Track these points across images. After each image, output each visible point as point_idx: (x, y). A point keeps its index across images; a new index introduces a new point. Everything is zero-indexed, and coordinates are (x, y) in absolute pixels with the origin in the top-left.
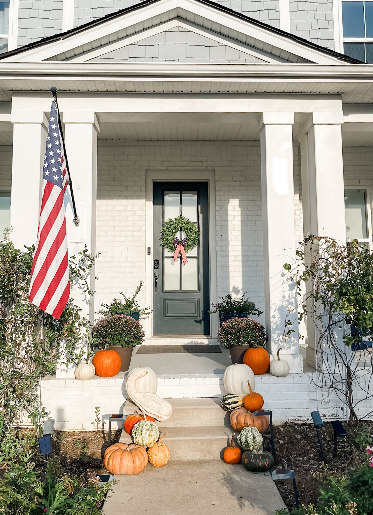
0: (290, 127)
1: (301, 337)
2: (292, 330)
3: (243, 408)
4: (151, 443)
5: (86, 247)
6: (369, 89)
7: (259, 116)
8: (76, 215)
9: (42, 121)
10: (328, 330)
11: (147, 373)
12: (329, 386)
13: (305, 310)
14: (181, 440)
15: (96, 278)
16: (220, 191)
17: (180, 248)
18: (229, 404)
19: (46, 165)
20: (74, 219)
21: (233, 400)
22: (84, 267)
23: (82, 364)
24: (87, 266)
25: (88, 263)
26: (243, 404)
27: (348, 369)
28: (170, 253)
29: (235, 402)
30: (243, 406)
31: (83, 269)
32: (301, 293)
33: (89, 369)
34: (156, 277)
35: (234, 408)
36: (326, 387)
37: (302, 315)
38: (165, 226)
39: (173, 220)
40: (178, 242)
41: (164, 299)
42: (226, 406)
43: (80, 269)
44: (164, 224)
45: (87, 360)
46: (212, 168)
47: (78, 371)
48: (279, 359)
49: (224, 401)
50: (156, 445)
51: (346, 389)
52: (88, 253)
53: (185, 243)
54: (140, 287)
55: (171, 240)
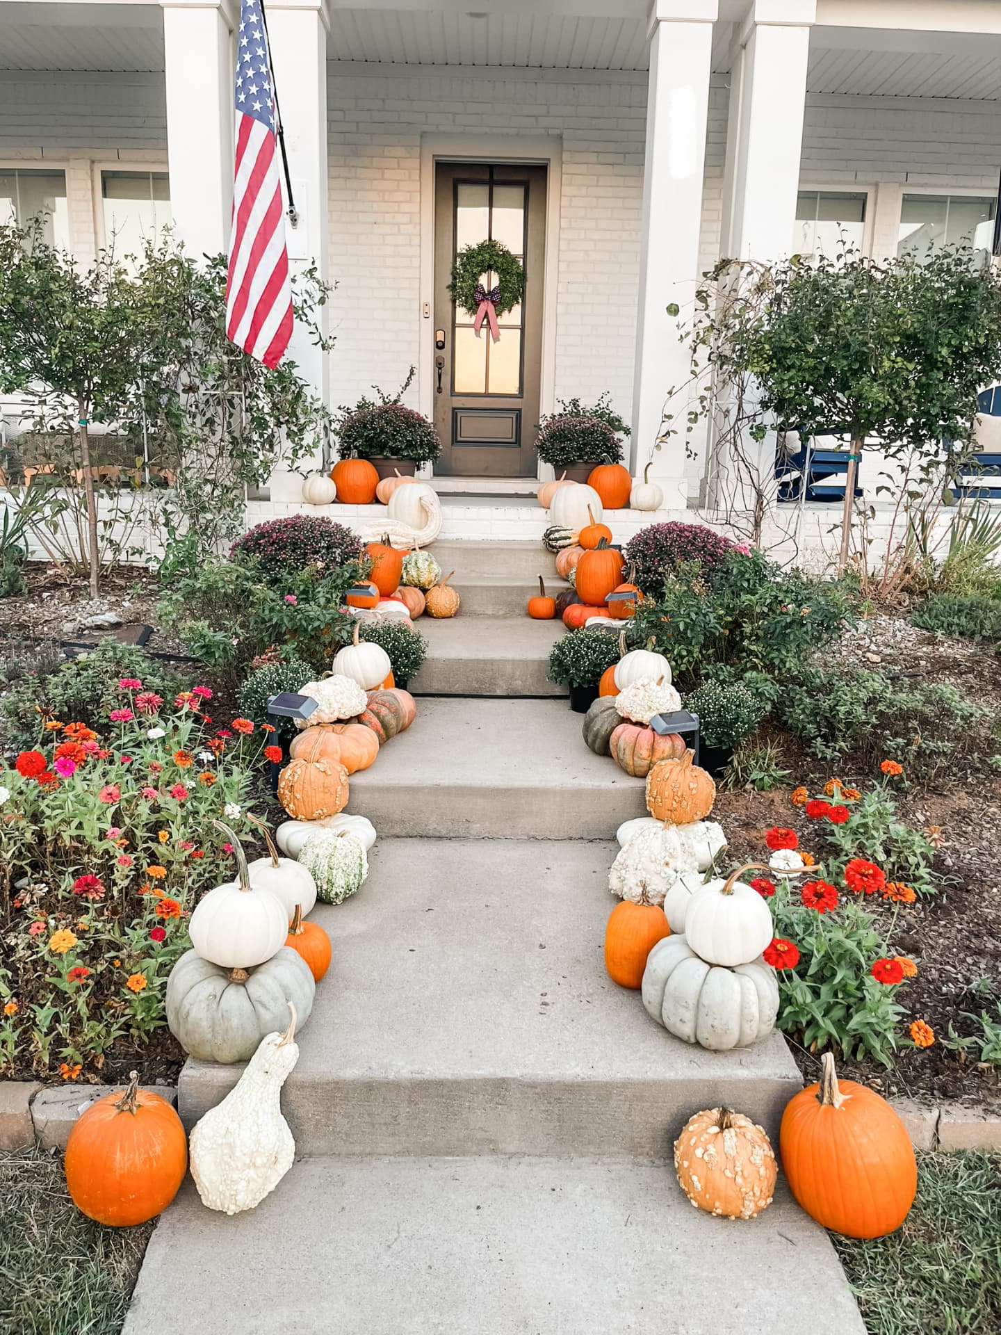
0: (710, 27)
1: (693, 455)
2: (673, 431)
3: (579, 547)
4: (430, 583)
5: (313, 263)
8: (291, 204)
10: (732, 430)
12: (724, 522)
13: (704, 407)
14: (475, 587)
15: (332, 336)
16: (570, 184)
17: (486, 306)
18: (557, 540)
19: (240, 82)
20: (288, 210)
21: (563, 534)
22: (310, 302)
23: (314, 477)
24: (317, 300)
25: (318, 295)
26: (579, 542)
27: (760, 495)
28: (468, 316)
29: (565, 538)
30: (579, 544)
31: (310, 307)
32: (697, 370)
33: (327, 487)
34: (439, 364)
35: (564, 547)
36: (718, 522)
37: (696, 415)
38: (458, 260)
39: (476, 247)
40: (484, 294)
41: (454, 409)
42: (551, 544)
43: (305, 306)
44: (455, 255)
45: (321, 472)
46: (558, 132)
47: (308, 486)
48: (646, 482)
49: (547, 536)
50: (437, 587)
51: (751, 528)
52: (317, 274)
53: (496, 298)
54: (410, 378)
55: (469, 290)
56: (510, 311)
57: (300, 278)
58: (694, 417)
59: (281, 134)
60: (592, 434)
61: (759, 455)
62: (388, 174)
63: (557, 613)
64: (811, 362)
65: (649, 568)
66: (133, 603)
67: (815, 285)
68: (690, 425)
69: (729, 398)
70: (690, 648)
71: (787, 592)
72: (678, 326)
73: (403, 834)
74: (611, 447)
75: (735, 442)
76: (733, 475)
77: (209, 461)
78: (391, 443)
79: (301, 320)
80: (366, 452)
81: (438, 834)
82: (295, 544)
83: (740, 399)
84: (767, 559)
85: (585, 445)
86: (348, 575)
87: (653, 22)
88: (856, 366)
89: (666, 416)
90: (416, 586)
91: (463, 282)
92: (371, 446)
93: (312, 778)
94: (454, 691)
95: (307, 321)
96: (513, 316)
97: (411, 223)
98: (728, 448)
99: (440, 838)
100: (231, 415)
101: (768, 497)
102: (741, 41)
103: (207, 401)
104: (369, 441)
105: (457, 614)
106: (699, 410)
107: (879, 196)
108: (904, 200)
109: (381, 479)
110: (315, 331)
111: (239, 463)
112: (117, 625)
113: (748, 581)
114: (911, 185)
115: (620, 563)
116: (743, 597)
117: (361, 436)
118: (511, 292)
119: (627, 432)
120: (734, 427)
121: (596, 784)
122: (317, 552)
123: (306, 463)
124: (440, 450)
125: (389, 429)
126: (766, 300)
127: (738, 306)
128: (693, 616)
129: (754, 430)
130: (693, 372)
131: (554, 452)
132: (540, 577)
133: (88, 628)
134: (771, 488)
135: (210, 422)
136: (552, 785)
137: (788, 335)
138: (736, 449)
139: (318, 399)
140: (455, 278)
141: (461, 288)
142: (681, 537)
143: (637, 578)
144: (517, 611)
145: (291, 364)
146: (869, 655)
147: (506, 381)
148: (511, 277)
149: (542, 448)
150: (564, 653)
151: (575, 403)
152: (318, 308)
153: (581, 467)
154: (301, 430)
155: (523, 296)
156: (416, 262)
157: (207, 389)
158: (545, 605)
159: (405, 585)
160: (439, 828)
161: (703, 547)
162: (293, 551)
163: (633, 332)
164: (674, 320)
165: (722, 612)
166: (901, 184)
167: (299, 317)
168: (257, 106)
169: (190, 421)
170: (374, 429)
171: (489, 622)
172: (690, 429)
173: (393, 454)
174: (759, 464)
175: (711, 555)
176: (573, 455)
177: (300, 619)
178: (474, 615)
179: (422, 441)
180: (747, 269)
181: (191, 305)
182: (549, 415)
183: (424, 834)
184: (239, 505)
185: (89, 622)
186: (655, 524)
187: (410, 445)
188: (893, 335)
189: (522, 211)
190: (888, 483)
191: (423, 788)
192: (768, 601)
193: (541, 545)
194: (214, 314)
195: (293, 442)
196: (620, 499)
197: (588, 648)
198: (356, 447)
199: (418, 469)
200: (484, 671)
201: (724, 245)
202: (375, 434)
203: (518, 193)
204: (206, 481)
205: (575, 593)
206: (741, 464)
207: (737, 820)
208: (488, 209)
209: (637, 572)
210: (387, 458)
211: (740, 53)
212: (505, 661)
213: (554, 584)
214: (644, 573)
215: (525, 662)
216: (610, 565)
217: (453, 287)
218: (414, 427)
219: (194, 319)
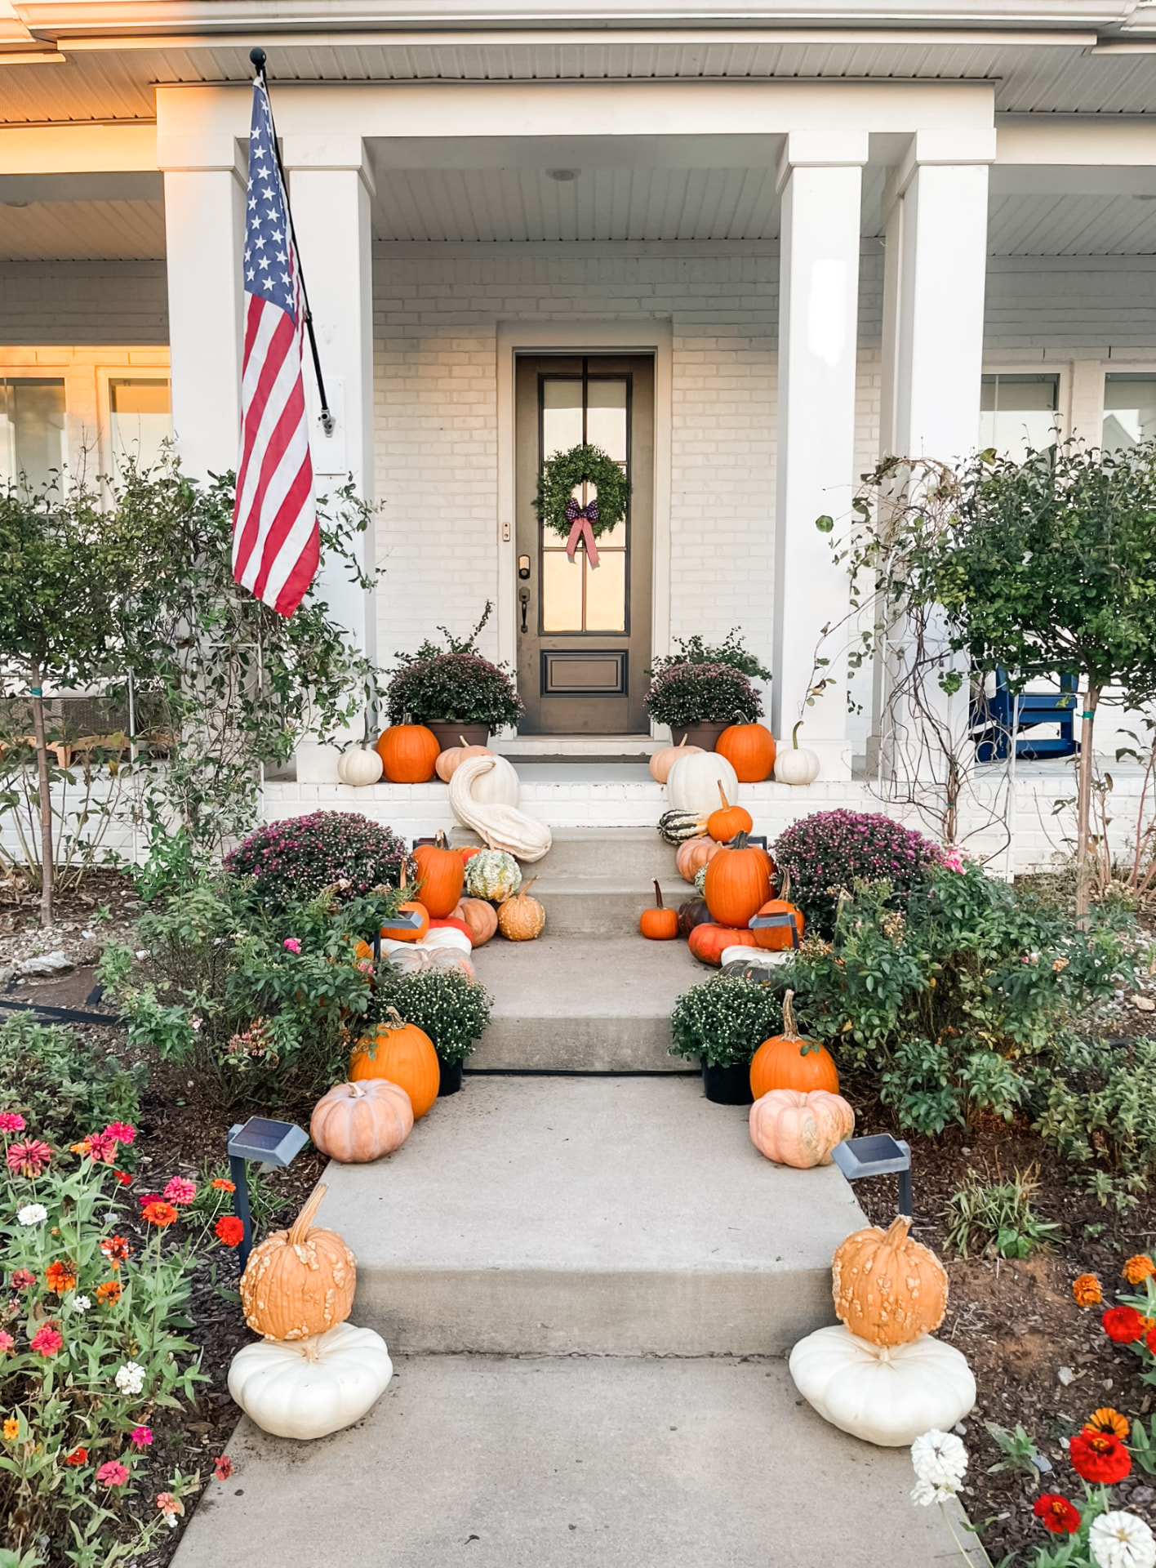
0: (857, 172)
1: (856, 709)
2: (829, 680)
3: (707, 838)
4: (504, 894)
5: (350, 478)
6: (1069, 62)
7: (781, 141)
8: (325, 407)
9: (231, 163)
10: (911, 677)
11: (494, 765)
12: (906, 799)
13: (868, 646)
14: (567, 894)
15: (378, 570)
16: (683, 375)
17: (581, 525)
18: (677, 828)
19: (248, 255)
20: (320, 415)
21: (685, 820)
22: (346, 528)
23: (354, 751)
24: (355, 525)
25: (357, 518)
26: (707, 830)
27: (953, 762)
28: (559, 537)
29: (689, 826)
30: (708, 834)
31: (347, 534)
32: (860, 599)
33: (369, 762)
34: (523, 597)
35: (687, 838)
36: (897, 800)
37: (860, 656)
38: (545, 469)
39: (567, 454)
40: (577, 509)
41: (542, 651)
42: (670, 833)
43: (340, 532)
44: (542, 463)
45: (364, 743)
46: (666, 315)
47: (344, 763)
48: (796, 747)
49: (664, 822)
50: (514, 898)
51: (943, 807)
52: (354, 493)
53: (594, 515)
54: (485, 616)
55: (560, 506)
56: (611, 530)
57: (333, 498)
58: (857, 660)
59: (309, 322)
60: (720, 685)
61: (949, 710)
62: (457, 371)
63: (682, 931)
64: (1024, 589)
65: (810, 878)
66: (97, 933)
67: (1021, 486)
68: (851, 669)
69: (904, 633)
70: (882, 1013)
71: (1021, 926)
72: (831, 544)
73: (441, 1348)
74: (746, 702)
75: (916, 695)
76: (915, 735)
77: (214, 734)
78: (455, 703)
79: (336, 550)
80: (423, 716)
81: (498, 1349)
82: (312, 853)
83: (920, 637)
84: (987, 873)
85: (712, 699)
86: (373, 910)
87: (783, 168)
88: (1093, 593)
89: (819, 661)
90: (483, 899)
91: (551, 496)
92: (430, 708)
93: (285, 1277)
94: (532, 1065)
95: (342, 552)
96: (615, 536)
97: (485, 427)
98: (905, 703)
99: (500, 1355)
100: (244, 674)
101: (965, 766)
102: (898, 189)
103: (215, 656)
104: (427, 702)
105: (542, 934)
106: (863, 650)
107: (1075, 376)
108: (1107, 380)
109: (442, 750)
110: (352, 564)
111: (253, 735)
112: (66, 970)
113: (962, 907)
114: (1116, 362)
115: (767, 868)
116: (956, 934)
117: (415, 695)
118: (612, 507)
119: (766, 676)
120: (913, 671)
121: (751, 1263)
122: (341, 865)
123: (341, 734)
124: (520, 710)
125: (452, 685)
126: (950, 507)
127: (911, 518)
128: (886, 967)
129: (945, 679)
130: (853, 602)
131: (670, 710)
132: (656, 882)
133: (23, 975)
134: (967, 752)
135: (219, 682)
136: (681, 1266)
137: (990, 554)
138: (918, 703)
139: (358, 651)
140: (541, 492)
141: (549, 503)
142: (852, 833)
143: (794, 892)
144: (625, 928)
145: (322, 607)
146: (1136, 998)
147: (608, 615)
148: (612, 488)
149: (654, 704)
150: (692, 1015)
151: (696, 641)
152: (358, 536)
153: (706, 728)
154: (333, 693)
155: (628, 510)
156: (492, 474)
157: (215, 641)
158: (663, 920)
159: (470, 896)
160: (499, 1338)
161: (886, 846)
162: (308, 864)
163: (771, 550)
164: (826, 536)
165: (926, 957)
166: (1103, 362)
167: (332, 546)
168: (269, 284)
169: (189, 681)
170: (432, 685)
171: (585, 947)
172: (851, 675)
173: (457, 718)
174: (949, 722)
175: (897, 858)
176: (696, 713)
177: (300, 981)
178: (564, 934)
179: (496, 699)
180: (920, 470)
181: (194, 536)
182: (663, 657)
183: (475, 1347)
184: (253, 790)
185: (27, 966)
186: (814, 813)
187: (480, 705)
188: (1141, 550)
189: (624, 411)
190: (1132, 744)
191: (472, 1274)
192: (997, 942)
193: (655, 835)
194: (221, 546)
195: (323, 707)
196: (759, 769)
197: (728, 1007)
198: (409, 710)
199: (493, 734)
200: (575, 1034)
201: (885, 440)
202: (434, 692)
203: (618, 389)
204: (208, 760)
205: (704, 904)
206: (926, 720)
207: (979, 1317)
208: (581, 410)
209: (793, 882)
210: (450, 722)
211: (896, 205)
212: (607, 1021)
213: (674, 890)
214: (802, 885)
215: (636, 1021)
216: (752, 872)
217: (539, 503)
218: (485, 681)
219: (197, 553)
